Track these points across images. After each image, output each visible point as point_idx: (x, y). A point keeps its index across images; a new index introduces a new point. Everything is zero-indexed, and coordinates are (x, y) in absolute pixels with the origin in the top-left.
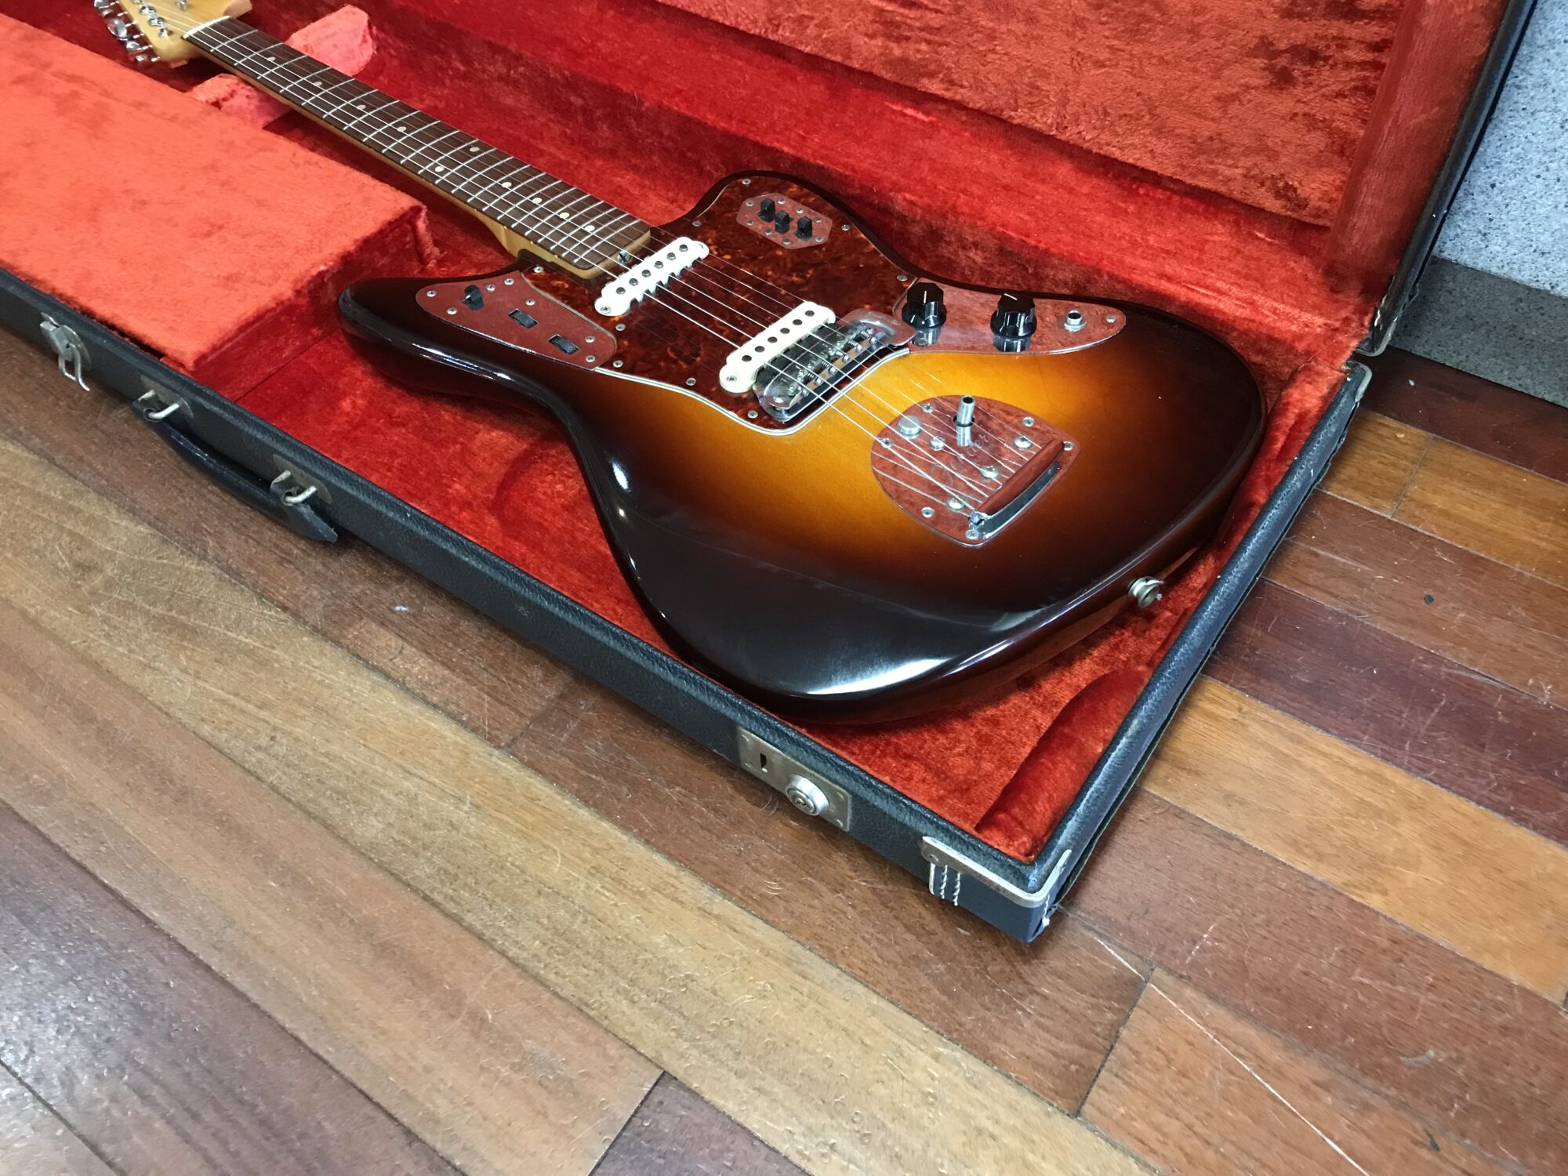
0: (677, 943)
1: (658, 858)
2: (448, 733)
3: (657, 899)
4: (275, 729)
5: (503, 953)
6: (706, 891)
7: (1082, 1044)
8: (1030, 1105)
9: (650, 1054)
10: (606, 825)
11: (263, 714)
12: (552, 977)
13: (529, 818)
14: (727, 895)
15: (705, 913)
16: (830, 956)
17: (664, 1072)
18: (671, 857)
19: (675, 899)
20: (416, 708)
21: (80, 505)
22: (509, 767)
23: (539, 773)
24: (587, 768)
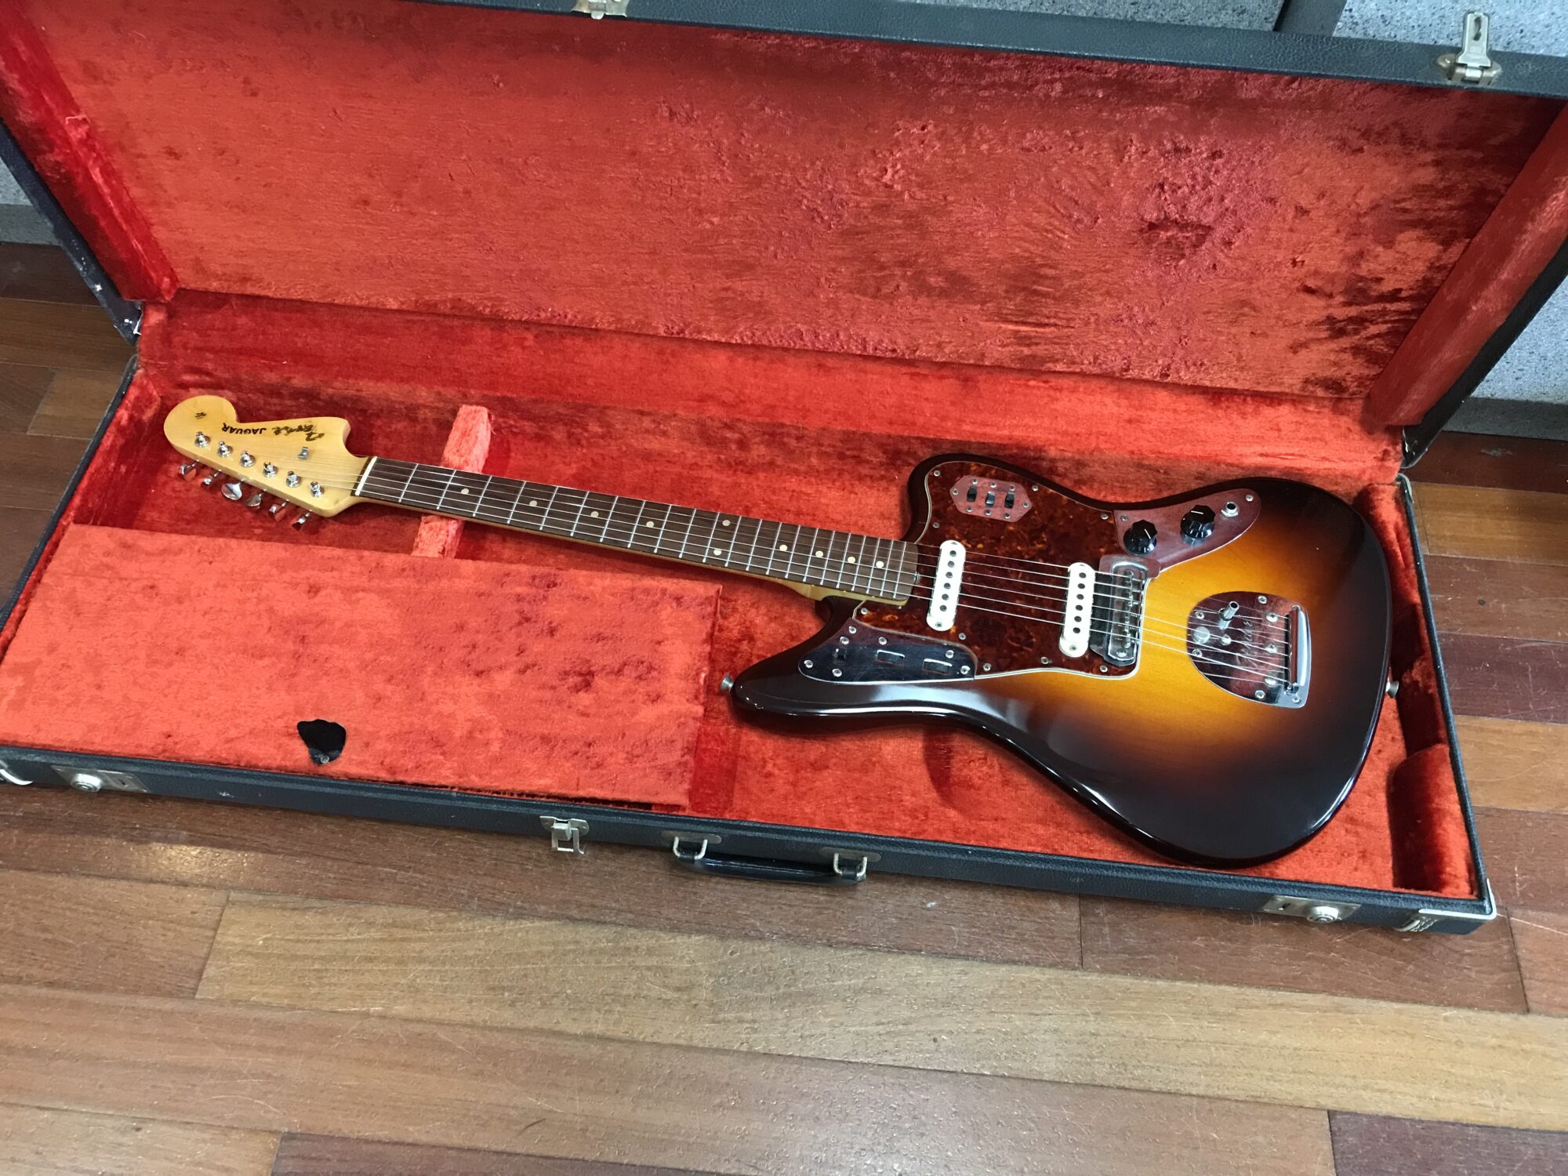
0: (1275, 1033)
1: (1223, 987)
2: (1038, 976)
3: (1242, 1012)
5: (1190, 1095)
6: (1264, 993)
7: (1504, 970)
8: (1505, 1019)
9: (1313, 1105)
10: (1178, 983)
11: (913, 1028)
12: (1227, 1092)
13: (1133, 1004)
14: (1276, 987)
15: (1275, 1006)
16: (1356, 993)
17: (1329, 1112)
18: (1230, 983)
19: (1251, 1008)
20: (1003, 969)
21: (631, 943)
22: (1093, 978)
23: (1114, 972)
24: (1138, 954)
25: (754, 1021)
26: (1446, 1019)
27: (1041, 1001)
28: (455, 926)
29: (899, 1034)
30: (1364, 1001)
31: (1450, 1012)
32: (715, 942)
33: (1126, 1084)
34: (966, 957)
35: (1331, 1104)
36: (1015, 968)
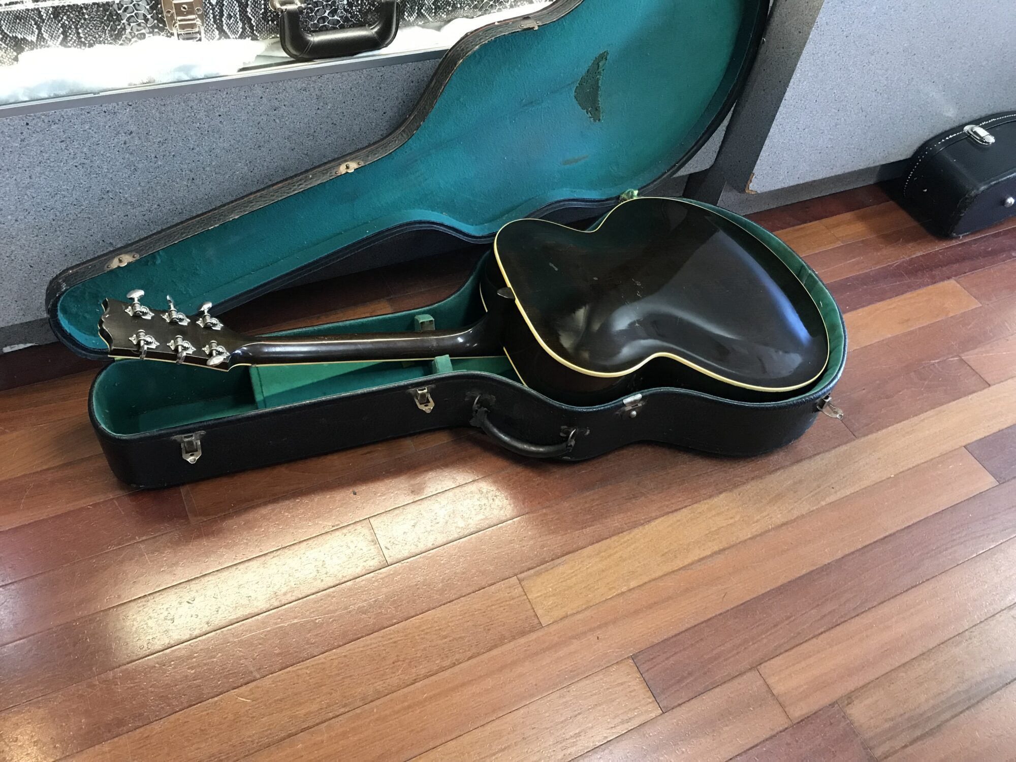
0: (930, 429)
1: (903, 422)
2: (846, 448)
3: (915, 428)
4: (829, 486)
5: (923, 463)
6: (916, 418)
7: (974, 375)
8: (986, 391)
9: (958, 447)
10: (890, 428)
11: (822, 487)
12: (932, 456)
14: (918, 414)
15: (922, 421)
16: (941, 404)
17: (964, 447)
18: (904, 420)
19: (916, 425)
20: (833, 451)
21: (699, 511)
22: (863, 440)
23: (867, 435)
24: (869, 424)
25: (768, 515)
26: (971, 399)
27: (854, 456)
28: (625, 539)
29: (819, 492)
30: (945, 406)
31: (970, 397)
32: (729, 494)
33: (901, 470)
34: (818, 454)
35: (964, 444)
36: (837, 449)
